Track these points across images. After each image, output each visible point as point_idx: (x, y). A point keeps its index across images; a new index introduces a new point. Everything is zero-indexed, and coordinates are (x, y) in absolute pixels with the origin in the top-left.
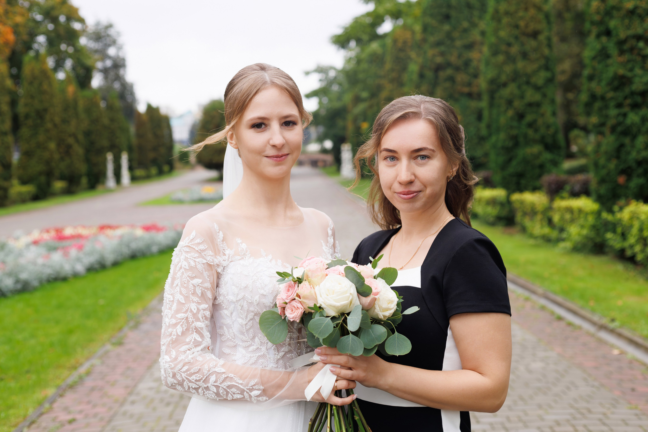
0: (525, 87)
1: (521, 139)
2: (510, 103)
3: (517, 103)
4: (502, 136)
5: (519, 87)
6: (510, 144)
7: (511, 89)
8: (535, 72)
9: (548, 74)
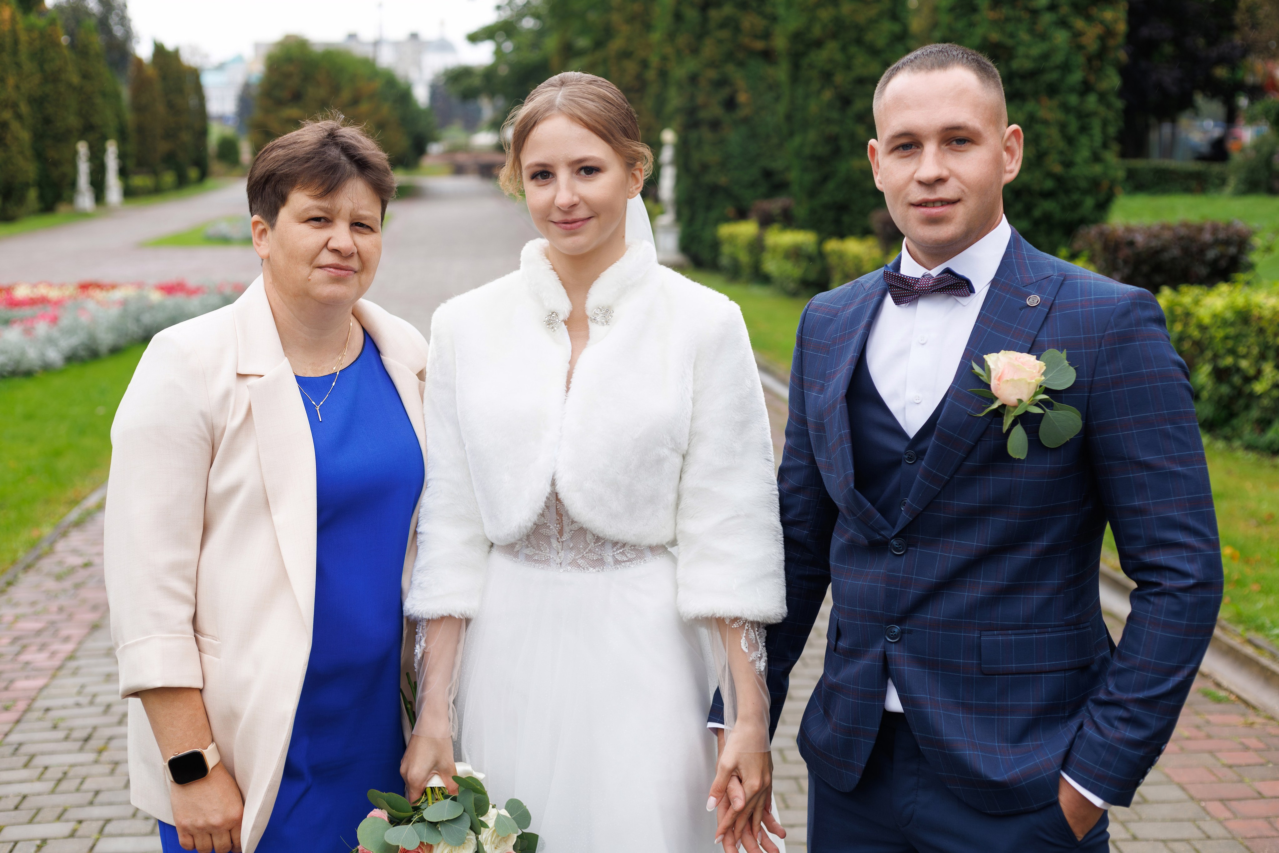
0: (853, 49)
1: (845, 144)
2: (827, 76)
3: (840, 78)
4: (812, 135)
5: (844, 49)
6: (823, 150)
7: (830, 51)
8: (873, 22)
9: (896, 28)
